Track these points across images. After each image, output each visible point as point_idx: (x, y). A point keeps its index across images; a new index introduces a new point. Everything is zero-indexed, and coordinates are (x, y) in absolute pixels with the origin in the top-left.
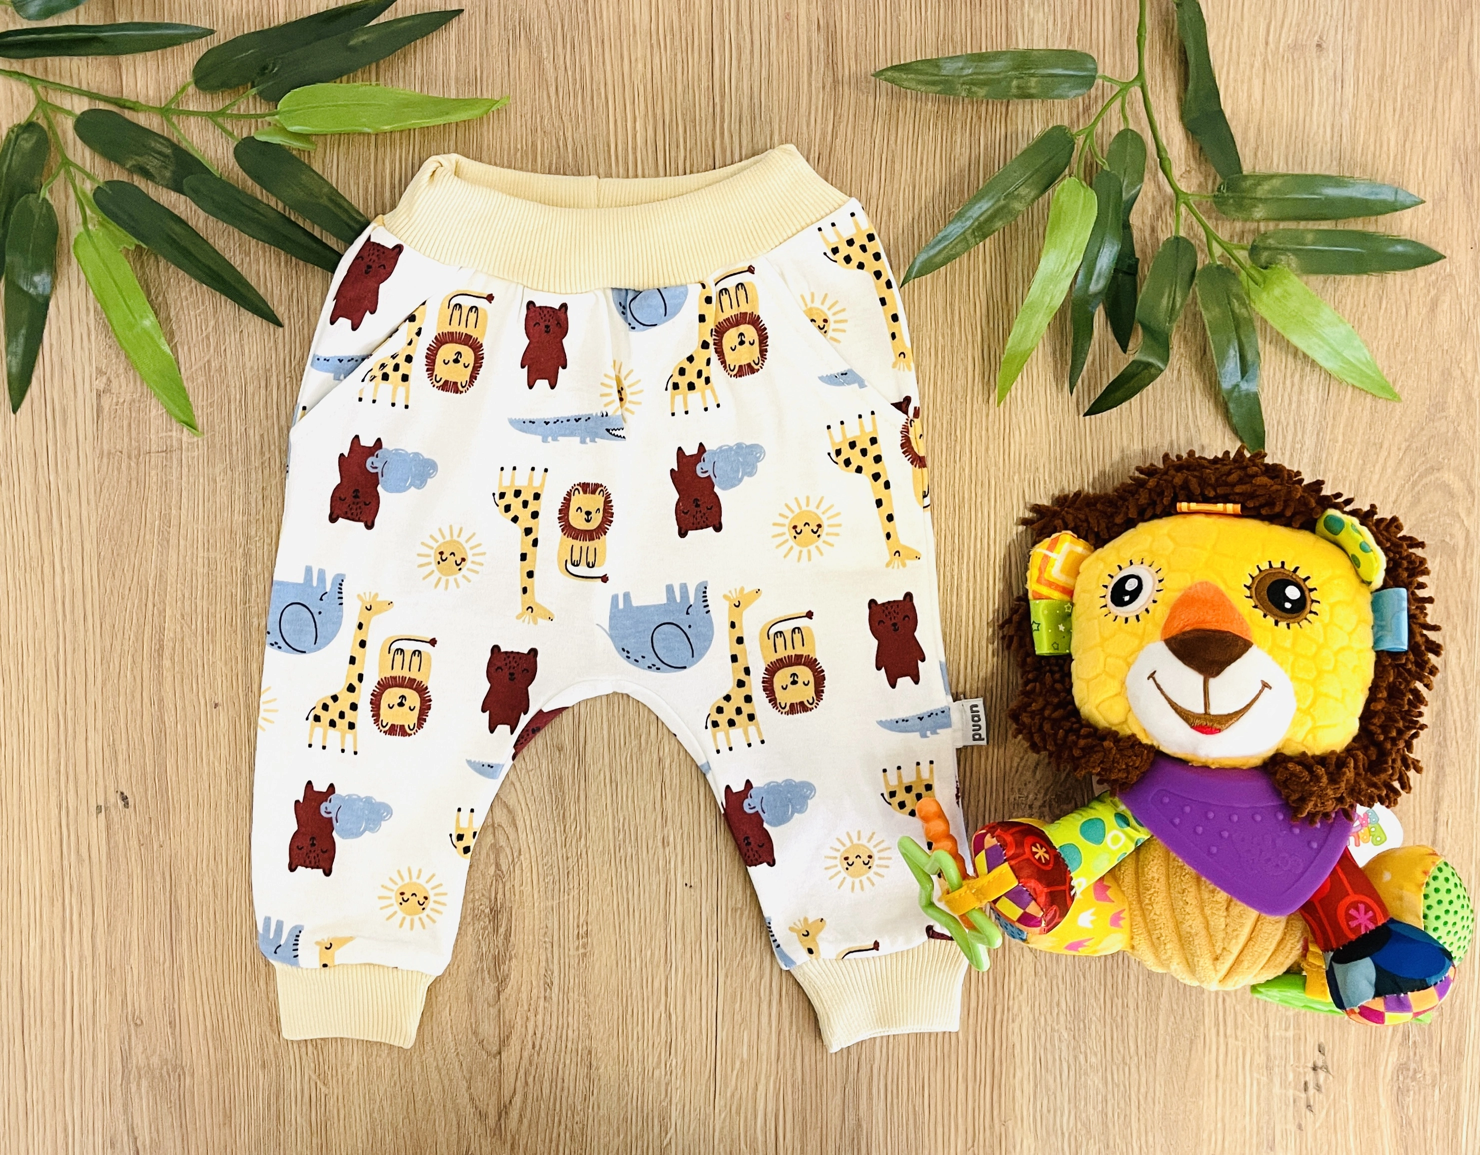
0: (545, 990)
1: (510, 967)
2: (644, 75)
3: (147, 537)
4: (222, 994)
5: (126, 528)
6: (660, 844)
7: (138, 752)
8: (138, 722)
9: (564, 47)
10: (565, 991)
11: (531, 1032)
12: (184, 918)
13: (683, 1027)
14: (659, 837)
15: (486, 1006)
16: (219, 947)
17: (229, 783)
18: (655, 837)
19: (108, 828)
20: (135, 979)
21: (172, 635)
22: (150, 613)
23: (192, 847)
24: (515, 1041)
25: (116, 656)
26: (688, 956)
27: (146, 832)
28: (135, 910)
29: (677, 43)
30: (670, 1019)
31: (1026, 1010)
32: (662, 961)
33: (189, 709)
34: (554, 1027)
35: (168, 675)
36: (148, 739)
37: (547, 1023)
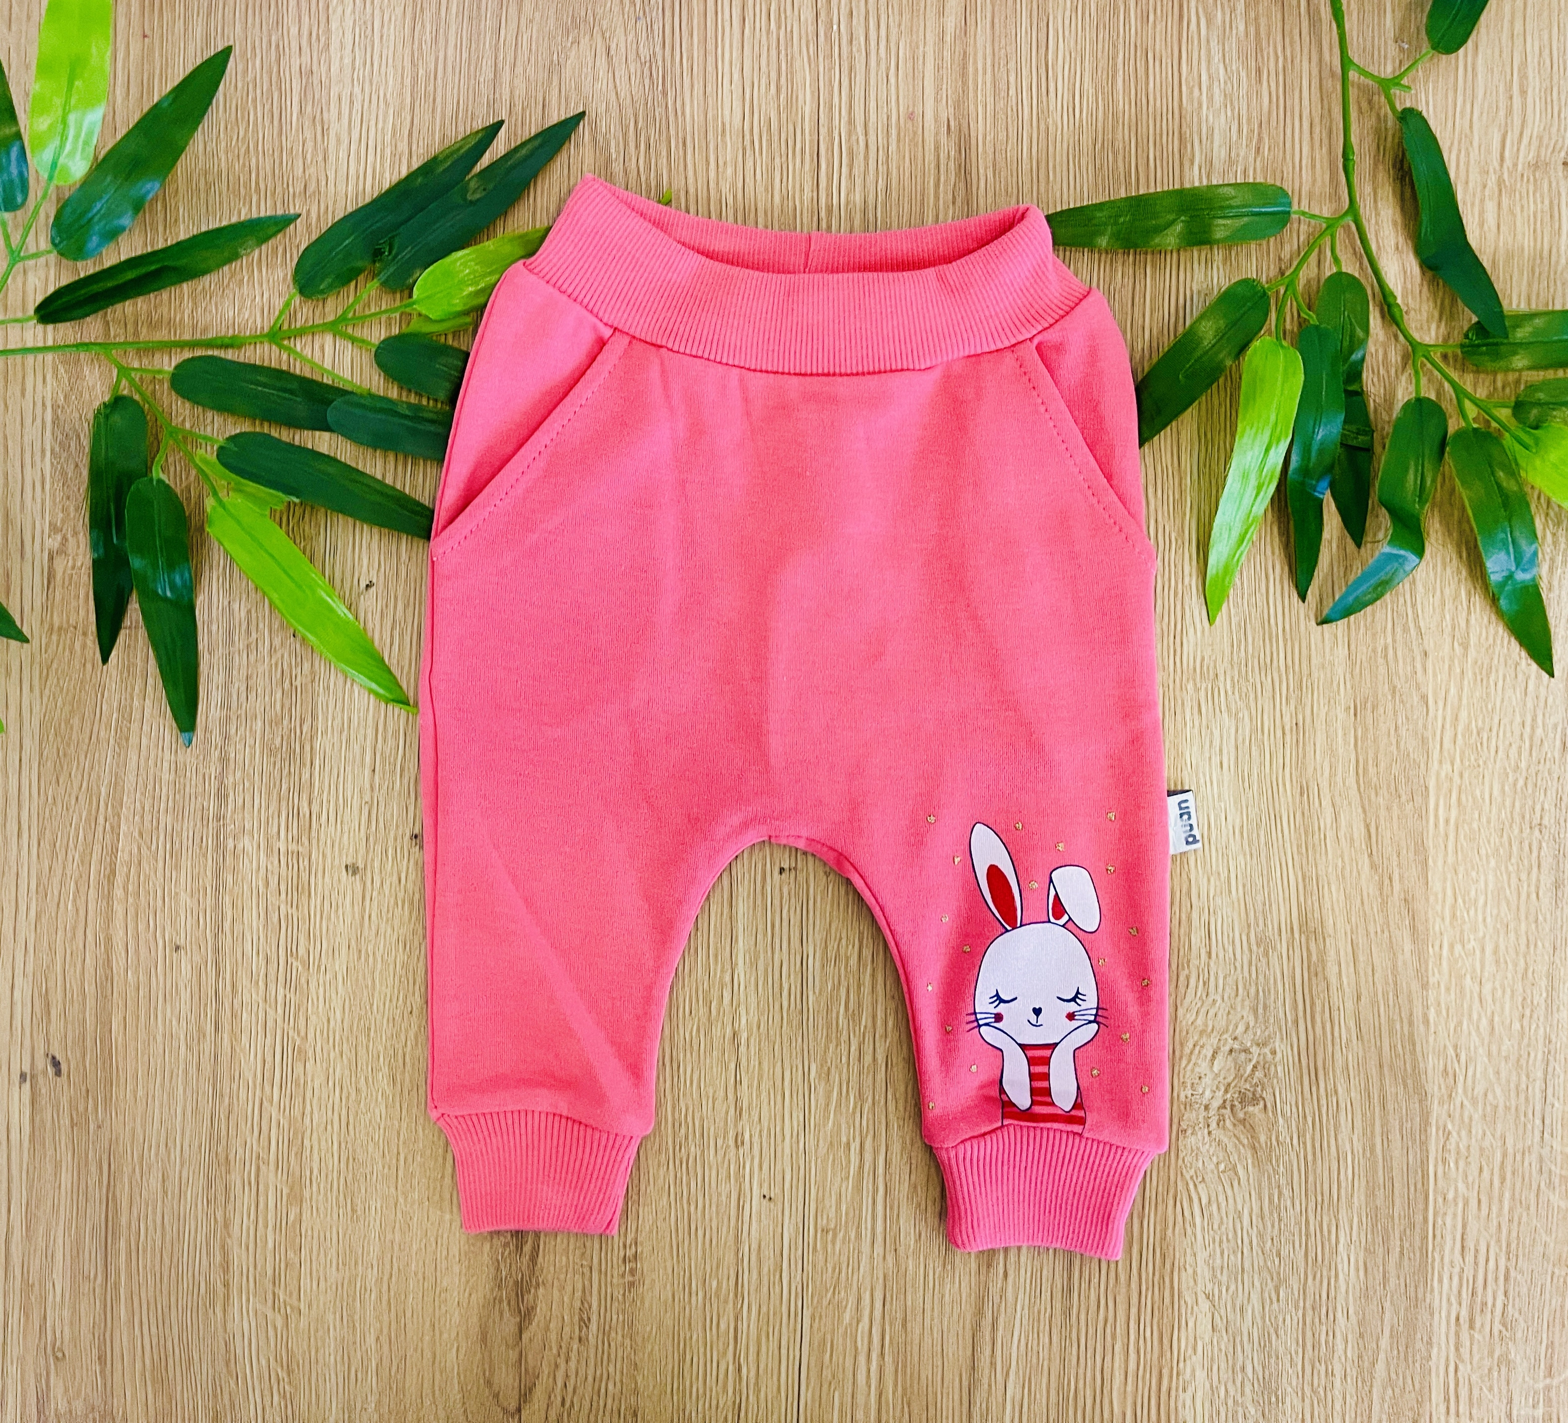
0: (580, 1331)
1: (536, 1296)
2: (734, 184)
3: (102, 734)
4: (167, 1322)
5: (76, 722)
6: (731, 1143)
7: (76, 1005)
8: (79, 966)
9: (637, 147)
10: (605, 1332)
11: (560, 1383)
12: (124, 1220)
13: (757, 1383)
14: (731, 1134)
15: (504, 1348)
16: (166, 1261)
17: (189, 1048)
18: (726, 1133)
19: (33, 1102)
20: (58, 1299)
21: (127, 858)
22: (100, 829)
23: (139, 1130)
24: (539, 1393)
25: (56, 881)
26: (765, 1289)
27: (81, 1108)
28: (62, 1208)
29: (775, 145)
30: (740, 1370)
31: (1201, 1374)
32: (731, 1295)
33: (143, 950)
34: (590, 1379)
35: (119, 908)
36: (90, 989)
37: (582, 1373)
